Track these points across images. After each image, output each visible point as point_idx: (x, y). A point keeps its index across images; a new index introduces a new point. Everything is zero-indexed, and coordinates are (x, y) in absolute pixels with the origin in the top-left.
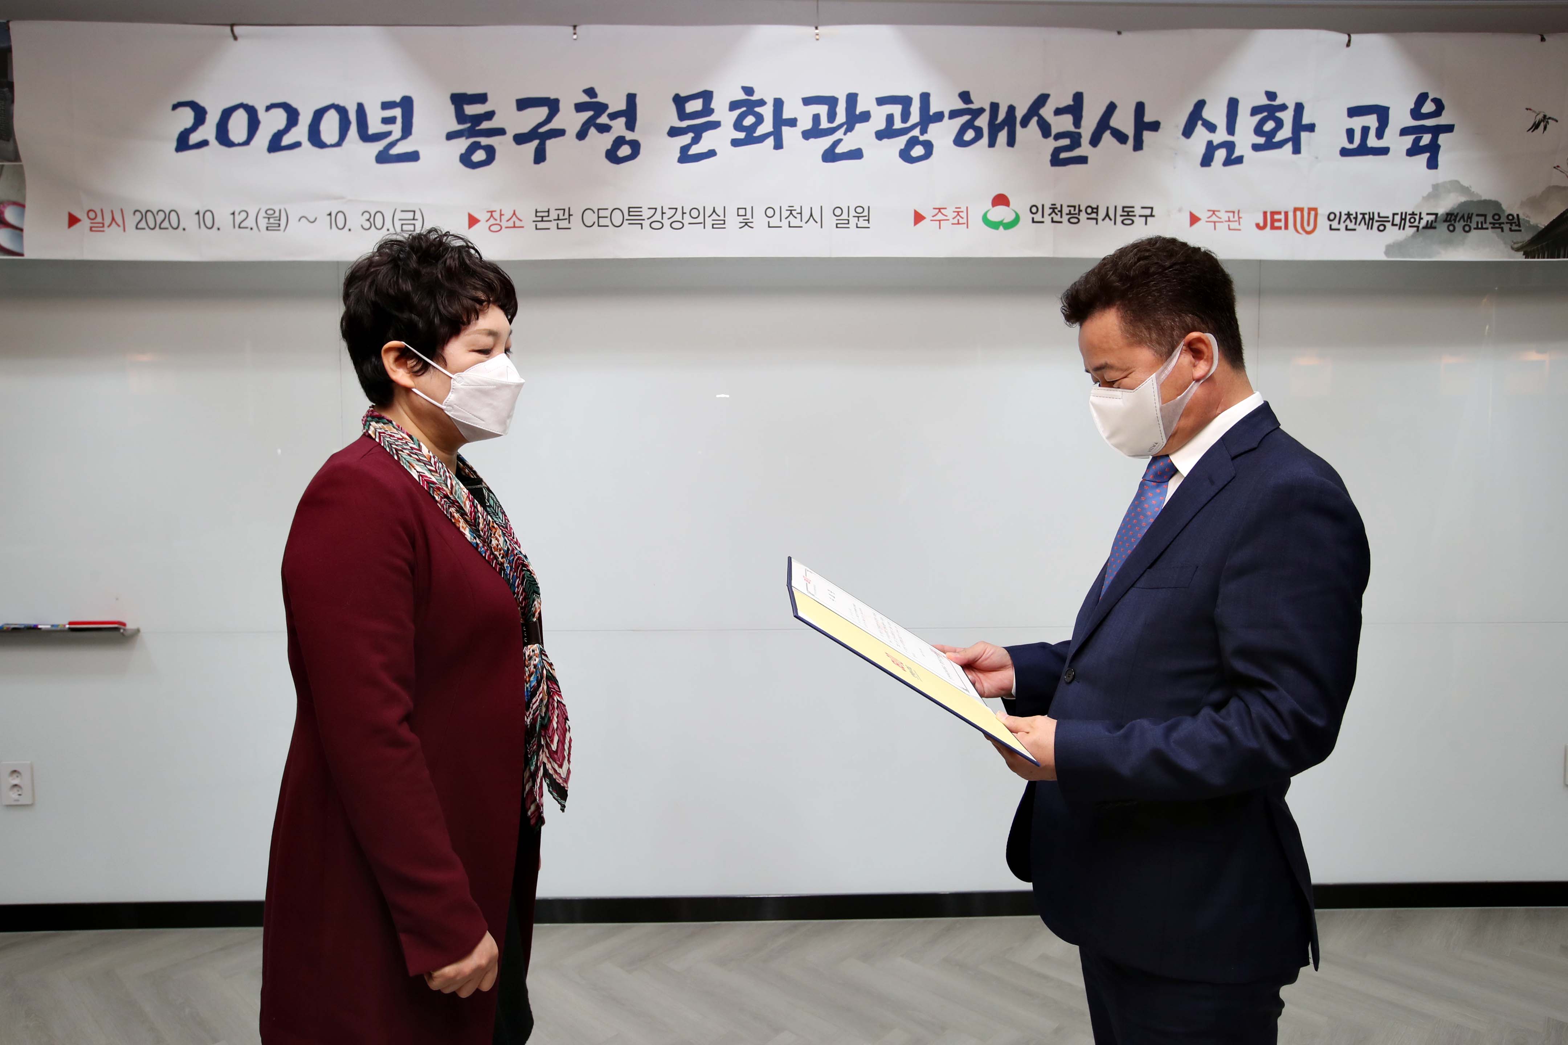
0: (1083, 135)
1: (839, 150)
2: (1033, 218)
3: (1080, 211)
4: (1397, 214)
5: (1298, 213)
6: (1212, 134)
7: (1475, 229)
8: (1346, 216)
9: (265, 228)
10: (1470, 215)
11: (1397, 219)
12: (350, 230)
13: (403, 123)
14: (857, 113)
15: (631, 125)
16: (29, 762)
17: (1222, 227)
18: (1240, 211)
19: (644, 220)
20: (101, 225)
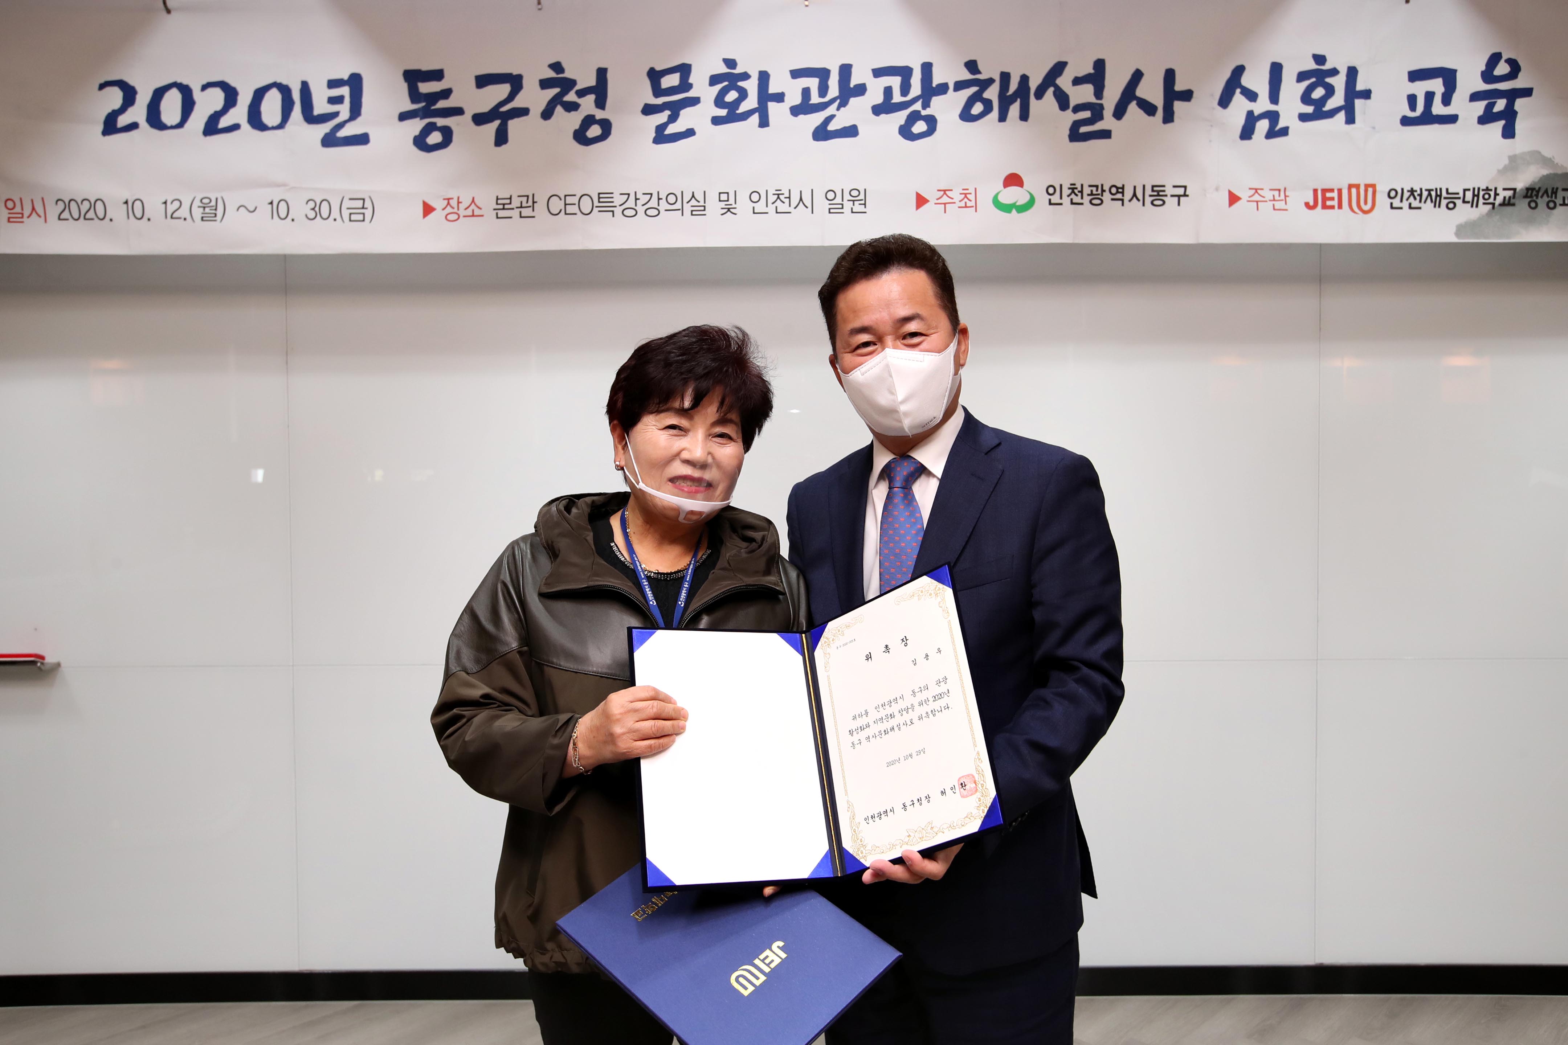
0: (1105, 106)
1: (831, 127)
2: (1050, 200)
3: (1103, 191)
4: (1469, 190)
5: (1354, 191)
6: (1253, 103)
7: (1561, 205)
8: (1409, 193)
9: (200, 219)
10: (1555, 190)
11: (1469, 196)
12: (293, 220)
13: (351, 103)
14: (852, 86)
15: (601, 103)
17: (1267, 207)
18: (1287, 189)
19: (615, 207)
20: (20, 216)
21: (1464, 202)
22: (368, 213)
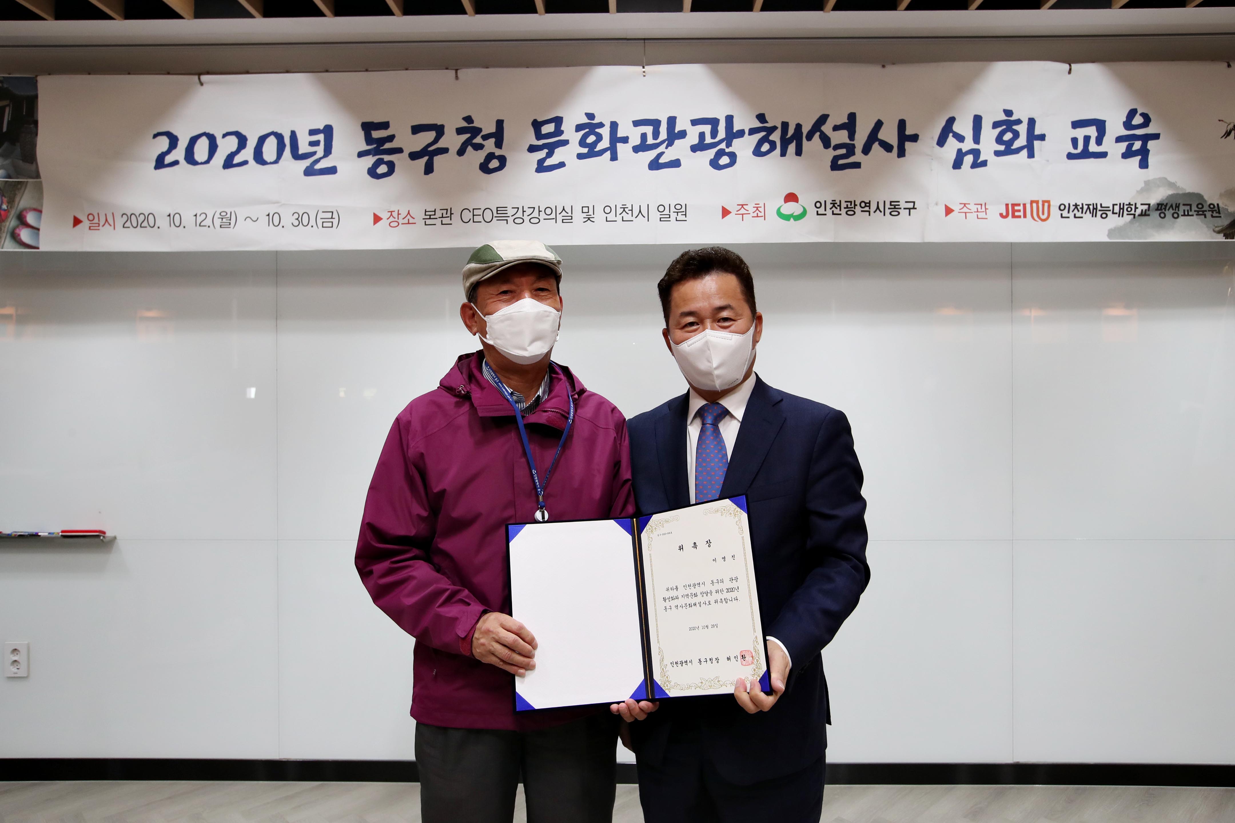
0: (856, 146)
1: (661, 161)
2: (817, 212)
3: (855, 205)
4: (1117, 205)
5: (1034, 205)
6: (961, 144)
7: (1182, 215)
8: (1074, 207)
9: (219, 226)
10: (1178, 205)
11: (1117, 209)
12: (283, 227)
13: (325, 145)
14: (676, 132)
15: (499, 145)
16: (26, 642)
17: (972, 217)
18: (987, 204)
19: (509, 217)
20: (97, 225)
21: (1113, 213)
22: (335, 222)
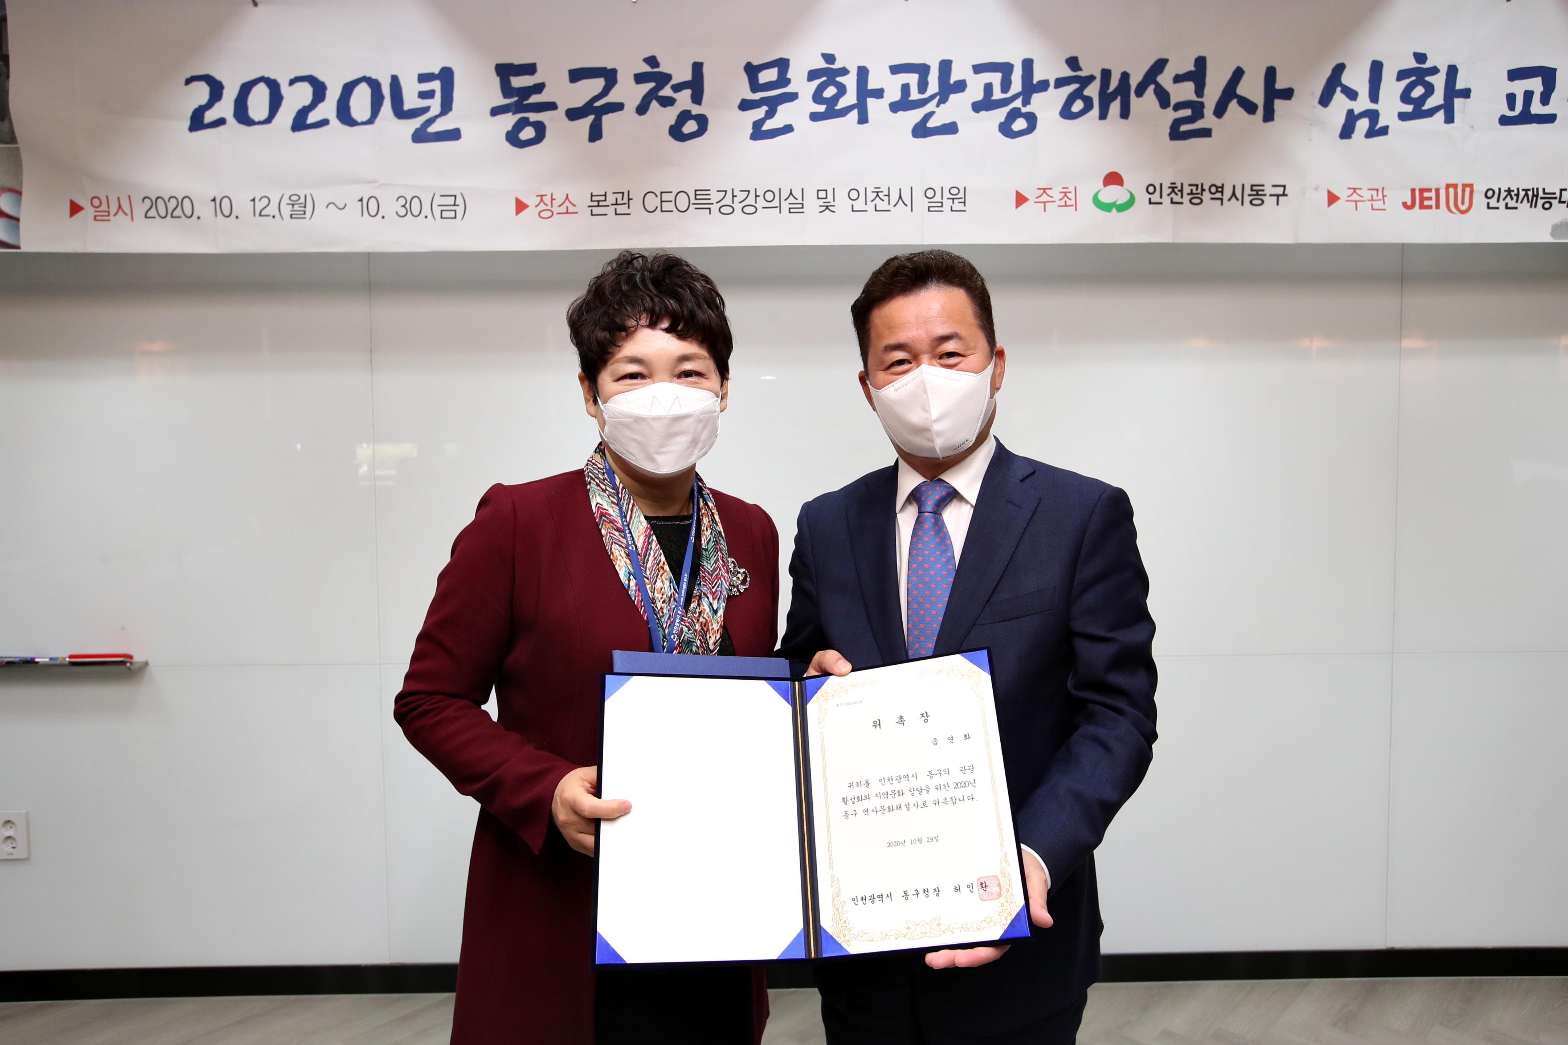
0: (1206, 104)
1: (931, 124)
2: (1150, 199)
3: (1203, 190)
5: (1451, 190)
6: (1353, 102)
8: (1506, 193)
9: (289, 216)
11: (1565, 196)
12: (383, 217)
13: (442, 97)
14: (952, 82)
15: (697, 98)
17: (1365, 207)
18: (1384, 189)
19: (712, 204)
20: (107, 214)
22: (460, 210)
